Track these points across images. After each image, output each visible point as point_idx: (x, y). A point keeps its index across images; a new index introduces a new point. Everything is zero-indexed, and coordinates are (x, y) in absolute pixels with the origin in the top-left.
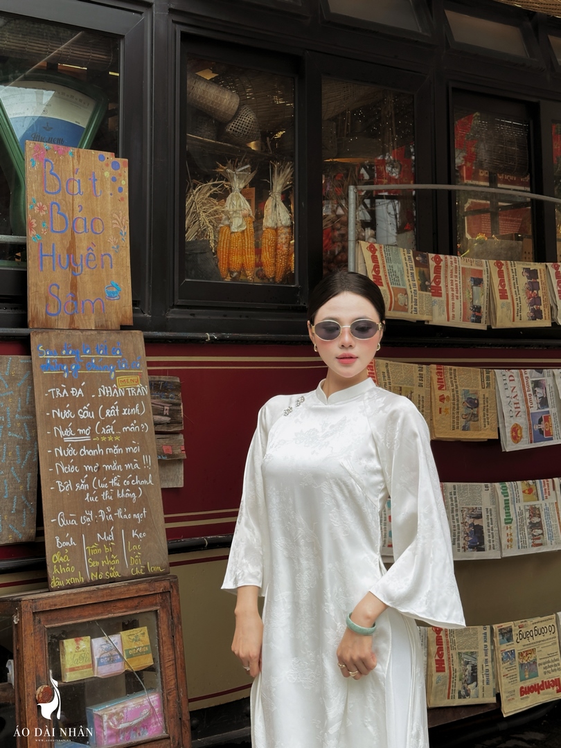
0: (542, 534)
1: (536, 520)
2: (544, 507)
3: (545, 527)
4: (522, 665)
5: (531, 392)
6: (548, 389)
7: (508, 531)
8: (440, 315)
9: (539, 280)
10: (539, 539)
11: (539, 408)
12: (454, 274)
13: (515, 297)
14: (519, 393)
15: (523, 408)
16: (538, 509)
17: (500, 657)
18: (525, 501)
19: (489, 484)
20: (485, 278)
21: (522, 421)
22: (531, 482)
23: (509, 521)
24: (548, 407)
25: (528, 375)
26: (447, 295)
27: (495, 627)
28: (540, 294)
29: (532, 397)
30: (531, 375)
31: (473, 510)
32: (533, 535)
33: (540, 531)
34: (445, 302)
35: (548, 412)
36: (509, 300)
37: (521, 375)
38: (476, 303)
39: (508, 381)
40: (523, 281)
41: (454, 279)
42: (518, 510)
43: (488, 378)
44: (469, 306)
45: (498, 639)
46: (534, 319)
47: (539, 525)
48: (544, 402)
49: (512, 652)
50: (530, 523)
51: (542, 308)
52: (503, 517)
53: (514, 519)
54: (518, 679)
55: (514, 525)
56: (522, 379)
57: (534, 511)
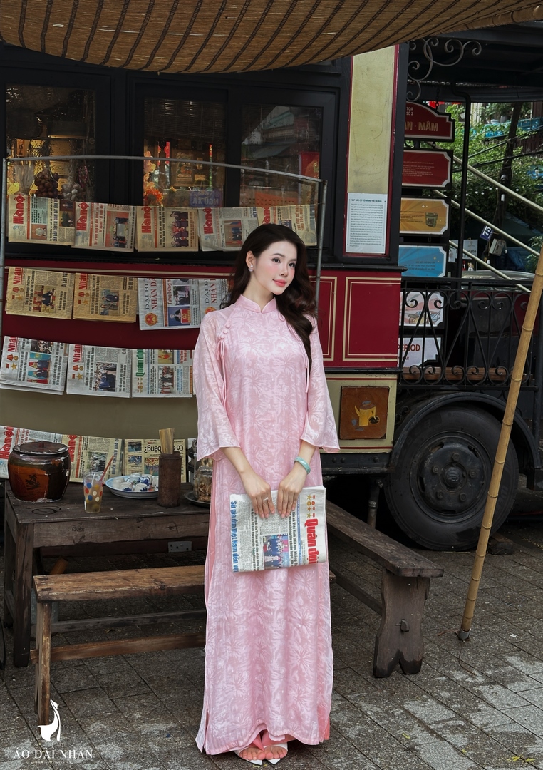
0: (173, 385)
1: (168, 376)
2: (178, 368)
3: (176, 382)
4: (147, 466)
5: (172, 294)
6: (191, 293)
7: (139, 381)
8: (83, 242)
9: (188, 220)
10: (169, 389)
11: (178, 305)
12: (99, 215)
13: (158, 231)
14: (158, 294)
15: (160, 303)
16: (173, 370)
17: (127, 459)
18: (159, 363)
19: (127, 349)
20: (130, 218)
21: (158, 312)
22: (168, 351)
23: (140, 374)
24: (189, 304)
26: (91, 229)
28: (188, 229)
29: (172, 297)
30: (173, 283)
31: (108, 365)
32: (163, 386)
33: (171, 384)
34: (88, 234)
35: (188, 307)
36: (153, 233)
37: (164, 282)
38: (120, 234)
39: (149, 286)
40: (171, 220)
41: (99, 219)
42: (151, 368)
43: (130, 283)
44: (112, 235)
45: (127, 448)
46: (180, 246)
47: (171, 380)
48: (185, 300)
50: (162, 378)
51: (188, 239)
52: (135, 371)
53: (146, 373)
55: (145, 378)
56: (165, 286)
57: (167, 370)
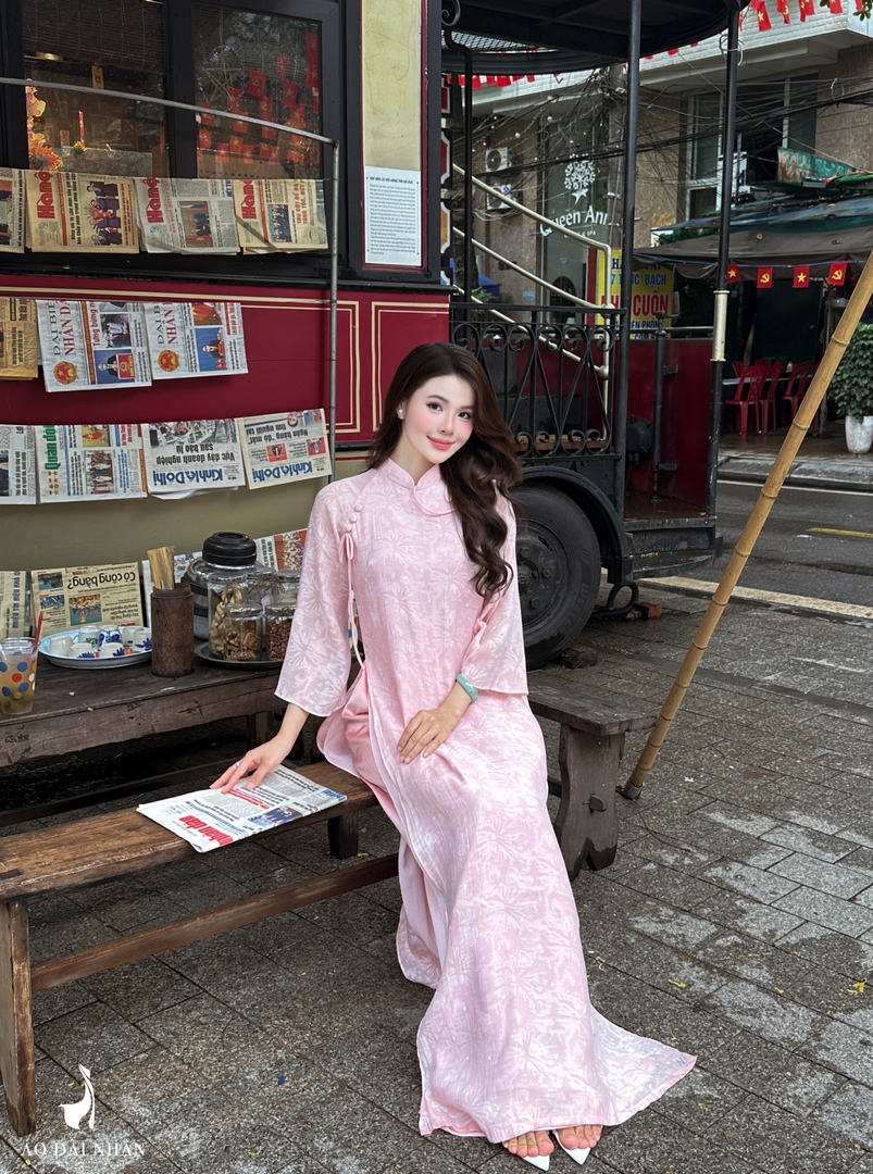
0: (111, 481)
1: (103, 466)
2: (118, 453)
3: (117, 474)
4: (75, 610)
5: (100, 328)
6: (132, 325)
7: (52, 477)
9: (119, 197)
10: (106, 486)
11: (109, 346)
13: (68, 216)
14: (75, 328)
15: (79, 344)
16: (109, 455)
17: (38, 601)
18: (84, 446)
19: (25, 427)
20: (15, 190)
21: (77, 359)
22: (100, 427)
23: (53, 465)
24: (130, 345)
25: (97, 308)
27: (34, 574)
28: (120, 214)
29: (100, 334)
30: (100, 309)
32: (95, 482)
33: (108, 478)
35: (130, 351)
36: (57, 219)
37: (84, 307)
39: (57, 314)
40: (88, 197)
42: (71, 454)
43: (23, 309)
45: (36, 584)
46: (107, 243)
47: (109, 472)
48: (123, 339)
49: (60, 599)
50: (93, 469)
51: (121, 231)
52: (43, 460)
53: (63, 464)
54: (69, 623)
55: (61, 471)
56: (85, 313)
57: (99, 457)
